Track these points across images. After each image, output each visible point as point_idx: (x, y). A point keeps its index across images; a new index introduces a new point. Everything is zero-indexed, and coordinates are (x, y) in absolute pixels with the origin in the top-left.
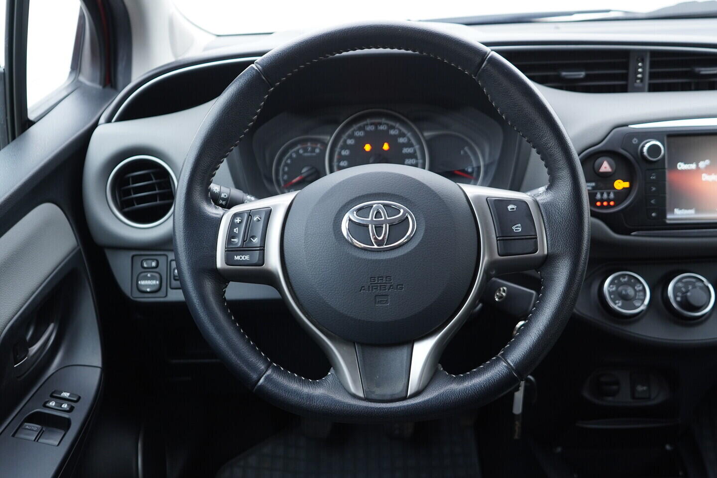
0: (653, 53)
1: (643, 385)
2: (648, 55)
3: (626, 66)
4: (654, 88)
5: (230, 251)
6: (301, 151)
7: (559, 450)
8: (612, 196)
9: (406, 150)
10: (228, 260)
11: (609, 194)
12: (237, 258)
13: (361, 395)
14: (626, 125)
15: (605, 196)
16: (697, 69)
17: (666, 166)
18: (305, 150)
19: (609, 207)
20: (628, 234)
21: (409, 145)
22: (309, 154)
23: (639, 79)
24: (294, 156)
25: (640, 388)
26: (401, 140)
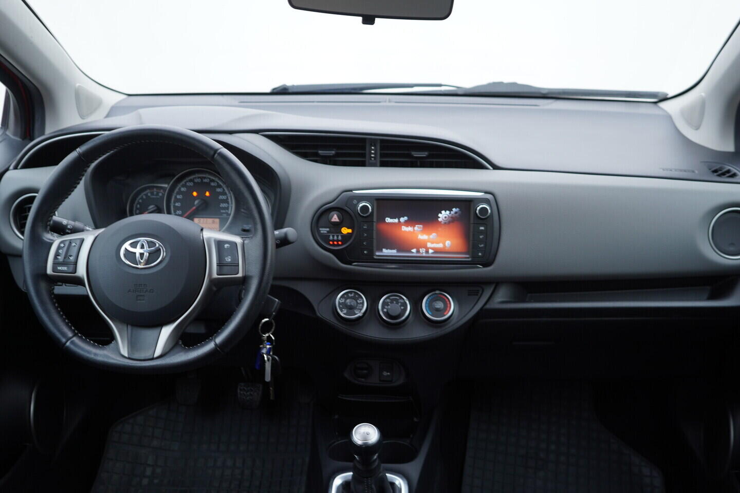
0: (382, 141)
1: (388, 372)
2: (379, 141)
3: (364, 148)
4: (384, 164)
5: (56, 264)
6: (149, 194)
7: (336, 417)
8: (340, 238)
9: (221, 197)
10: (54, 270)
11: (338, 236)
12: (59, 268)
13: (126, 355)
14: (351, 191)
15: (335, 238)
16: (413, 153)
17: (375, 220)
18: (152, 193)
19: (338, 245)
20: (350, 264)
21: (224, 193)
22: (154, 197)
23: (373, 157)
24: (144, 197)
25: (385, 374)
26: (219, 190)
